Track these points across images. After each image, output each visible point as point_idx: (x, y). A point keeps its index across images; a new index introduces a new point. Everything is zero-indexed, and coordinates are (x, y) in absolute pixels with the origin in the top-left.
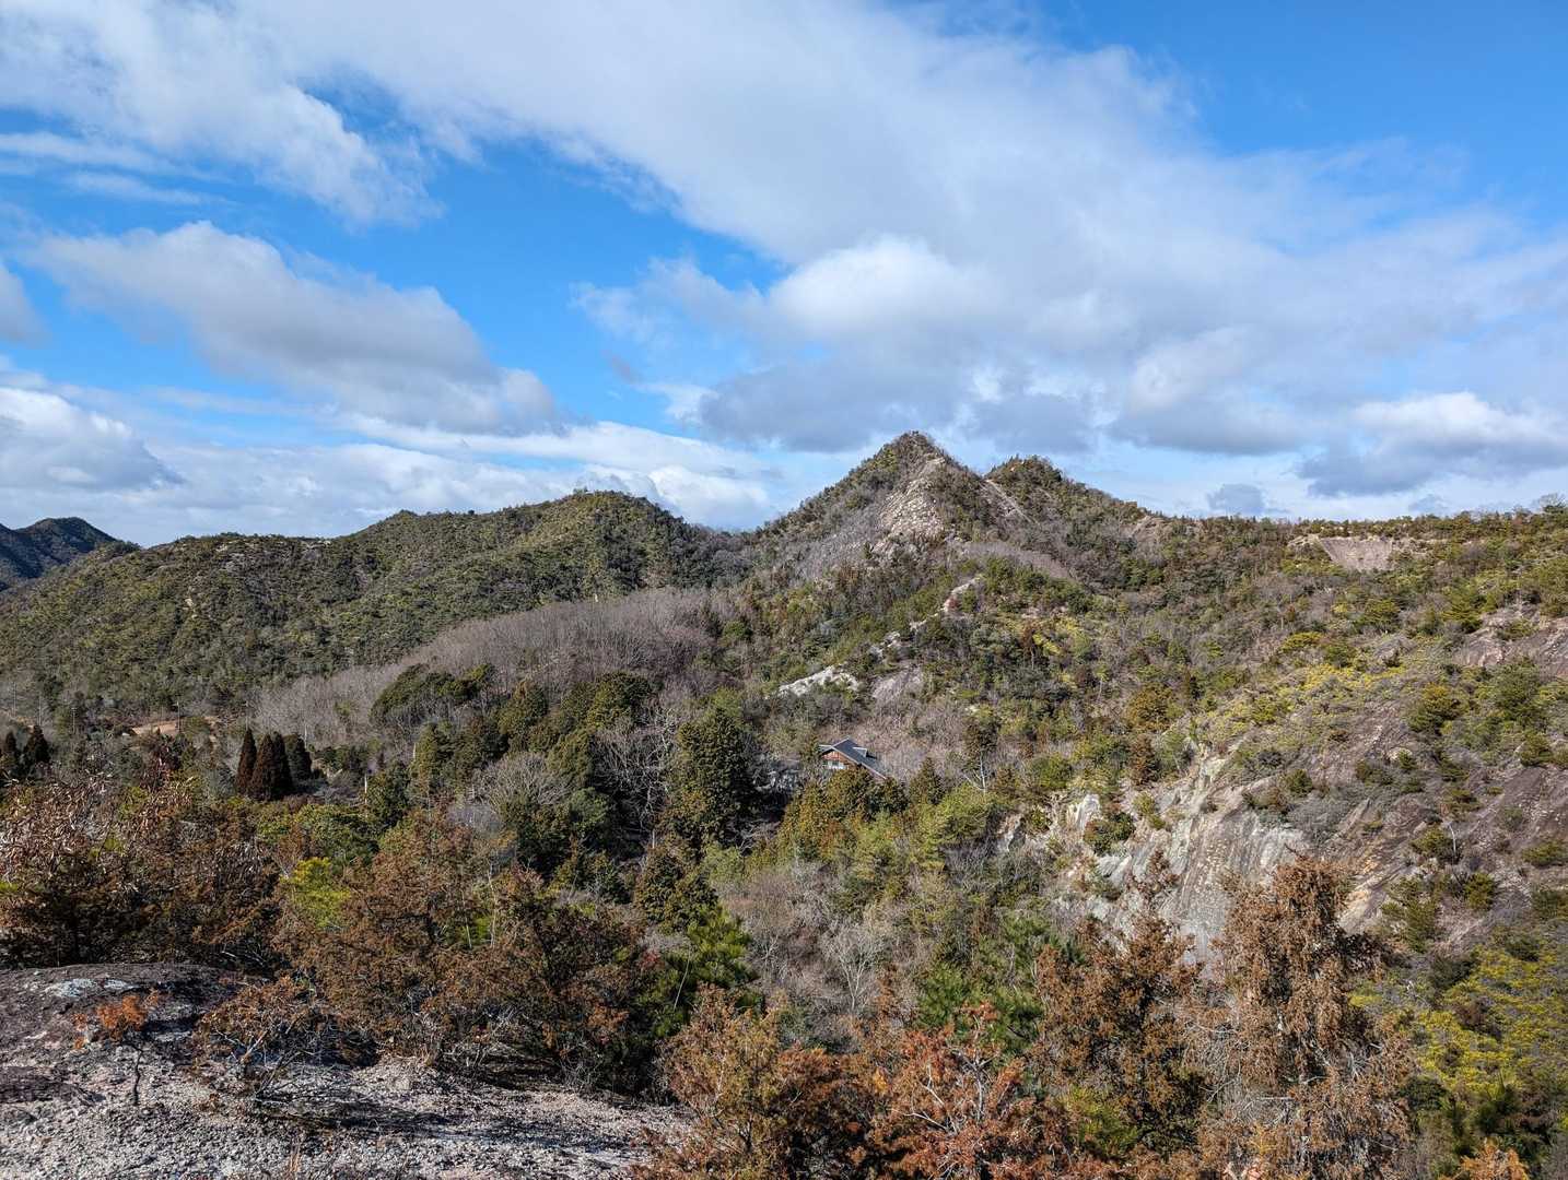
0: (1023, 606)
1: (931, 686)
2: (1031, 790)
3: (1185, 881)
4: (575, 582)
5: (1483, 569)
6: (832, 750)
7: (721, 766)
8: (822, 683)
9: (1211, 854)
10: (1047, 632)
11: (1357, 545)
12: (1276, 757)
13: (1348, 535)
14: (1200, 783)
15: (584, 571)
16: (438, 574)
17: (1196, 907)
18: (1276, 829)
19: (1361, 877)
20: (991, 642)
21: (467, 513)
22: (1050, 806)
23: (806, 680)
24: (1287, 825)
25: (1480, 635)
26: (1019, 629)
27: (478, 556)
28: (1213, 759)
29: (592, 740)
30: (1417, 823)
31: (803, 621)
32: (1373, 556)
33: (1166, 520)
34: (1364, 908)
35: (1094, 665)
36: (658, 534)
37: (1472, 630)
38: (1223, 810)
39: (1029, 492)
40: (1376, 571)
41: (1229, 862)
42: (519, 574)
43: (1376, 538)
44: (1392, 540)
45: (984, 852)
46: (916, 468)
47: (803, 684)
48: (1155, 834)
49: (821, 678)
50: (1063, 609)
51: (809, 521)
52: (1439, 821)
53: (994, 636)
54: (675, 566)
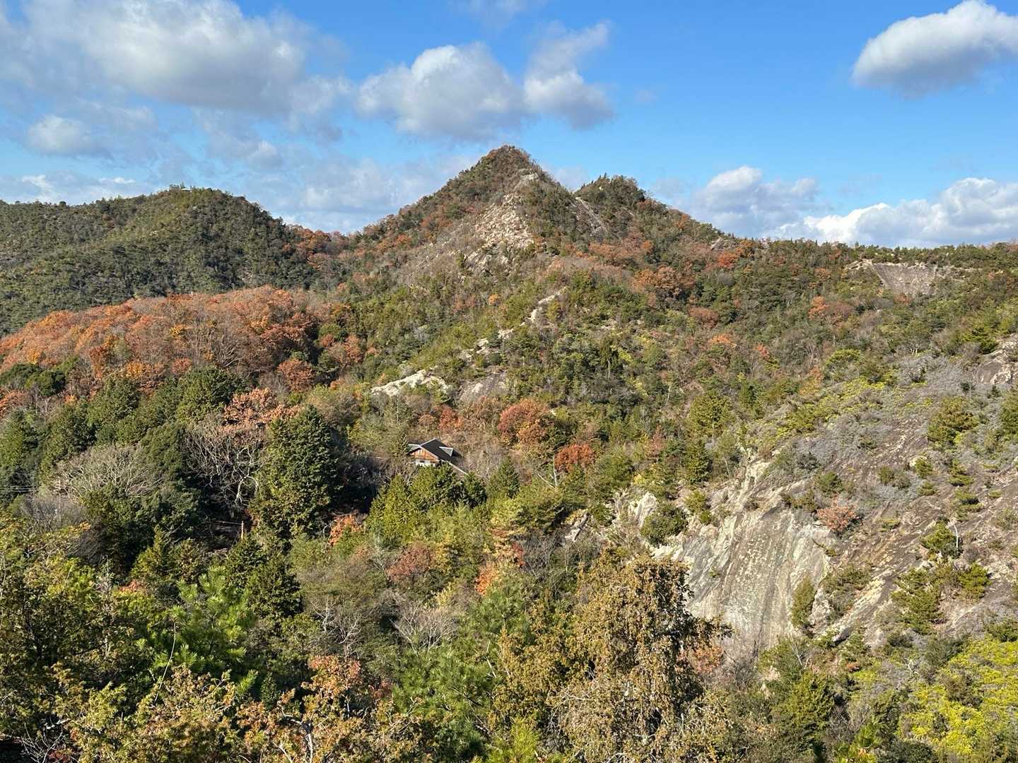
0: (604, 317)
1: (515, 392)
2: (597, 488)
3: (728, 571)
4: (171, 278)
5: (1011, 296)
6: (419, 449)
7: (310, 462)
8: (413, 386)
9: (751, 547)
10: (623, 343)
11: (906, 271)
12: (812, 462)
13: (898, 261)
14: (746, 484)
15: (179, 268)
16: (27, 266)
17: (736, 594)
18: (809, 526)
19: (877, 569)
20: (573, 351)
21: (58, 204)
22: (613, 501)
23: (397, 383)
24: (818, 522)
25: (994, 357)
26: (599, 340)
27: (69, 248)
28: (759, 462)
29: (181, 434)
30: (929, 522)
31: (398, 327)
32: (919, 281)
33: (736, 242)
34: (878, 596)
35: (663, 374)
36: (256, 234)
37: (988, 351)
38: (764, 508)
39: (614, 210)
40: (920, 295)
41: (766, 556)
42: (112, 268)
43: (922, 265)
44: (936, 267)
45: (551, 544)
46: (511, 182)
47: (395, 386)
48: (704, 529)
49: (412, 380)
50: (639, 322)
51: (408, 228)
52: (946, 521)
53: (575, 346)
54: (273, 267)
